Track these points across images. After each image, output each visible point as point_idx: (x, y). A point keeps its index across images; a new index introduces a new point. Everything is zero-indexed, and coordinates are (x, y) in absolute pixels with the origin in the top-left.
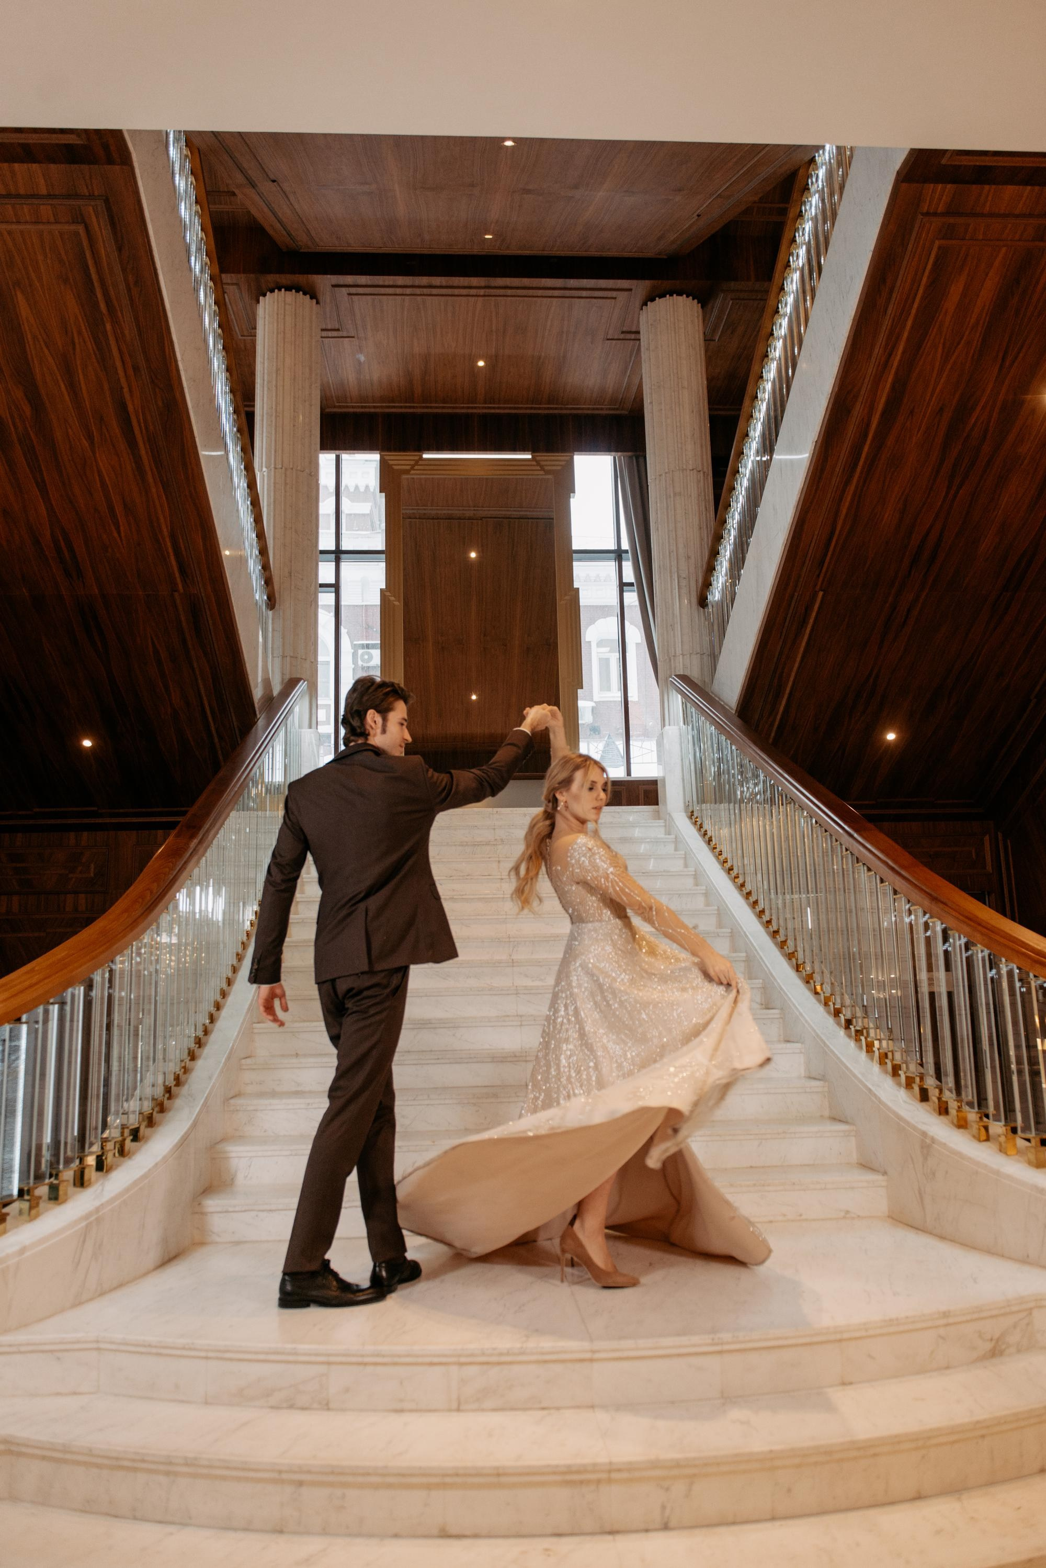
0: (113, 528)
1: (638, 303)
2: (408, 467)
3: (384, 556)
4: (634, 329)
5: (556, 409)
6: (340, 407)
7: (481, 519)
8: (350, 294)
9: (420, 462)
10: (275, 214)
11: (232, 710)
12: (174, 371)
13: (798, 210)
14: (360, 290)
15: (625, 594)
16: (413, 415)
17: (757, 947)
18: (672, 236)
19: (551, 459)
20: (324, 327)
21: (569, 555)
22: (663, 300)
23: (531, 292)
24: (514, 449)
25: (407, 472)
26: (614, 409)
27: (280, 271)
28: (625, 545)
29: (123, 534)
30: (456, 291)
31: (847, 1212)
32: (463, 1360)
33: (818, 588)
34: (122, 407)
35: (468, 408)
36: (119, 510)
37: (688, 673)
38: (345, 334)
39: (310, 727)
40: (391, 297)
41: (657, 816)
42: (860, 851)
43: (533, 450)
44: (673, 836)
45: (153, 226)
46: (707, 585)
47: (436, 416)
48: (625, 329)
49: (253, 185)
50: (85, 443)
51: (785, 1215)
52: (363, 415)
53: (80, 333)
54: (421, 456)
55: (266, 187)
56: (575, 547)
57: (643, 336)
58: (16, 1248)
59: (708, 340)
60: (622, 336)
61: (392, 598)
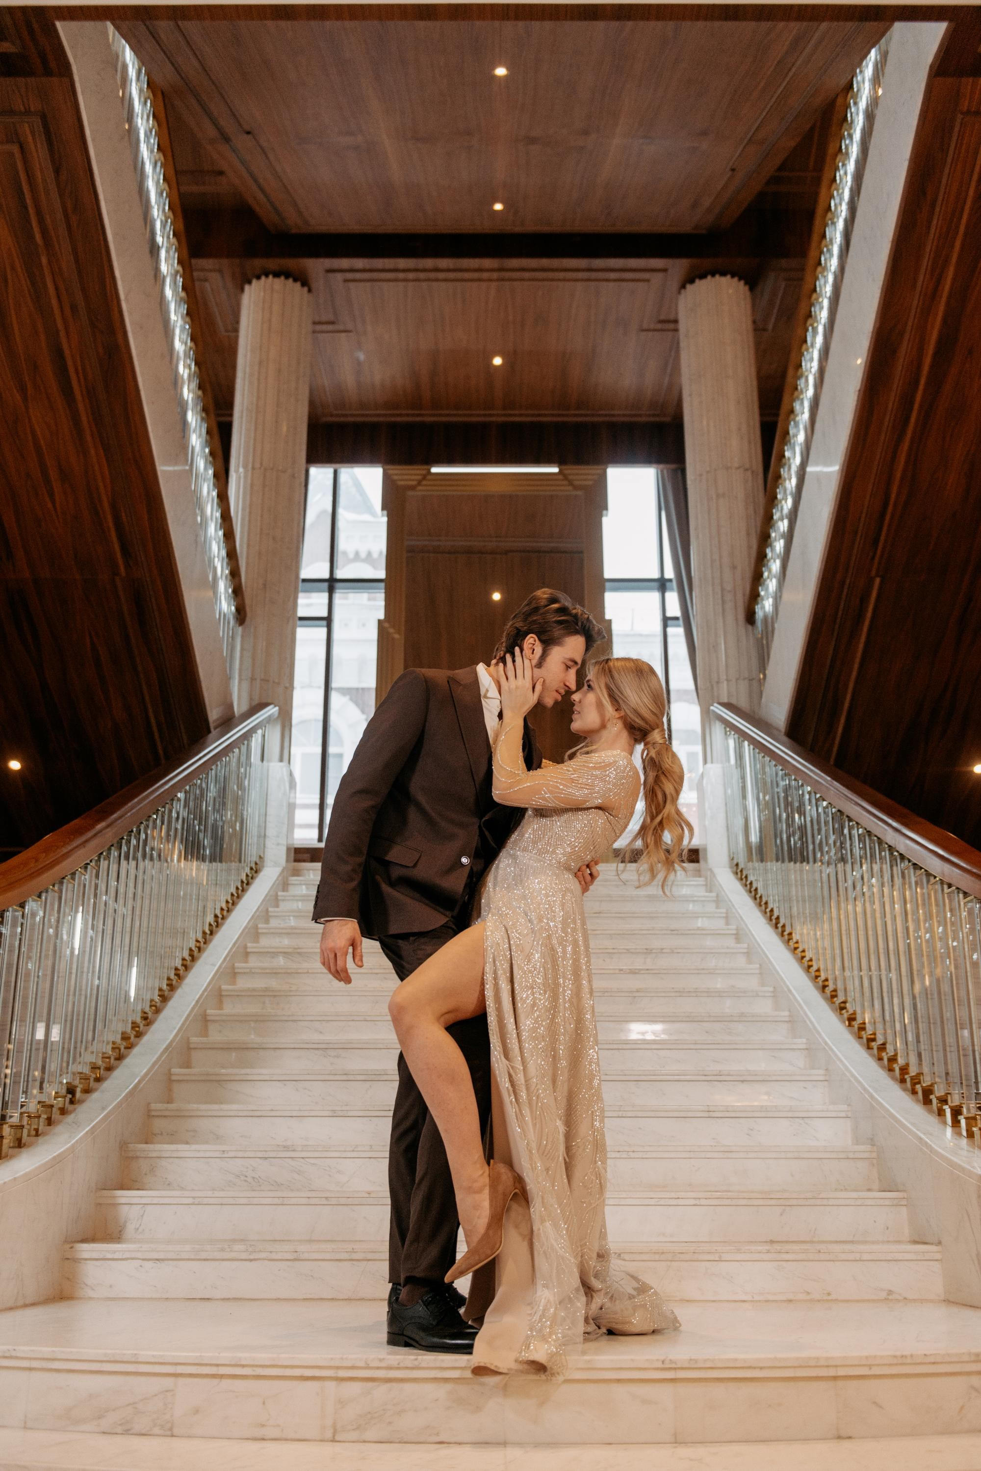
0: (47, 499)
1: (674, 284)
2: (414, 483)
3: (382, 585)
4: (672, 317)
5: (586, 415)
6: (338, 415)
7: (506, 552)
8: (346, 281)
9: (429, 477)
10: (256, 180)
11: (182, 727)
12: (116, 309)
13: (838, 145)
14: (358, 276)
15: (670, 630)
16: (423, 425)
17: (801, 1002)
18: (707, 202)
19: (582, 473)
20: (317, 319)
21: (601, 585)
22: (704, 282)
23: (550, 275)
24: (537, 461)
25: (413, 488)
26: (654, 415)
27: (268, 255)
28: (669, 573)
29: (58, 505)
30: (467, 275)
31: (890, 1292)
32: (342, 1374)
33: (873, 573)
34: (58, 355)
35: (485, 415)
36: (53, 475)
37: (734, 701)
38: (341, 327)
39: (281, 760)
40: (391, 283)
41: (698, 873)
42: (906, 846)
43: (560, 462)
44: (714, 894)
45: (95, 147)
46: (754, 597)
47: (448, 426)
48: (662, 317)
49: (227, 139)
50: (18, 397)
51: (808, 1293)
52: (364, 424)
53: (13, 268)
54: (429, 470)
55: (242, 142)
56: (607, 575)
57: (682, 326)
59: (758, 328)
60: (659, 326)
61: (391, 630)
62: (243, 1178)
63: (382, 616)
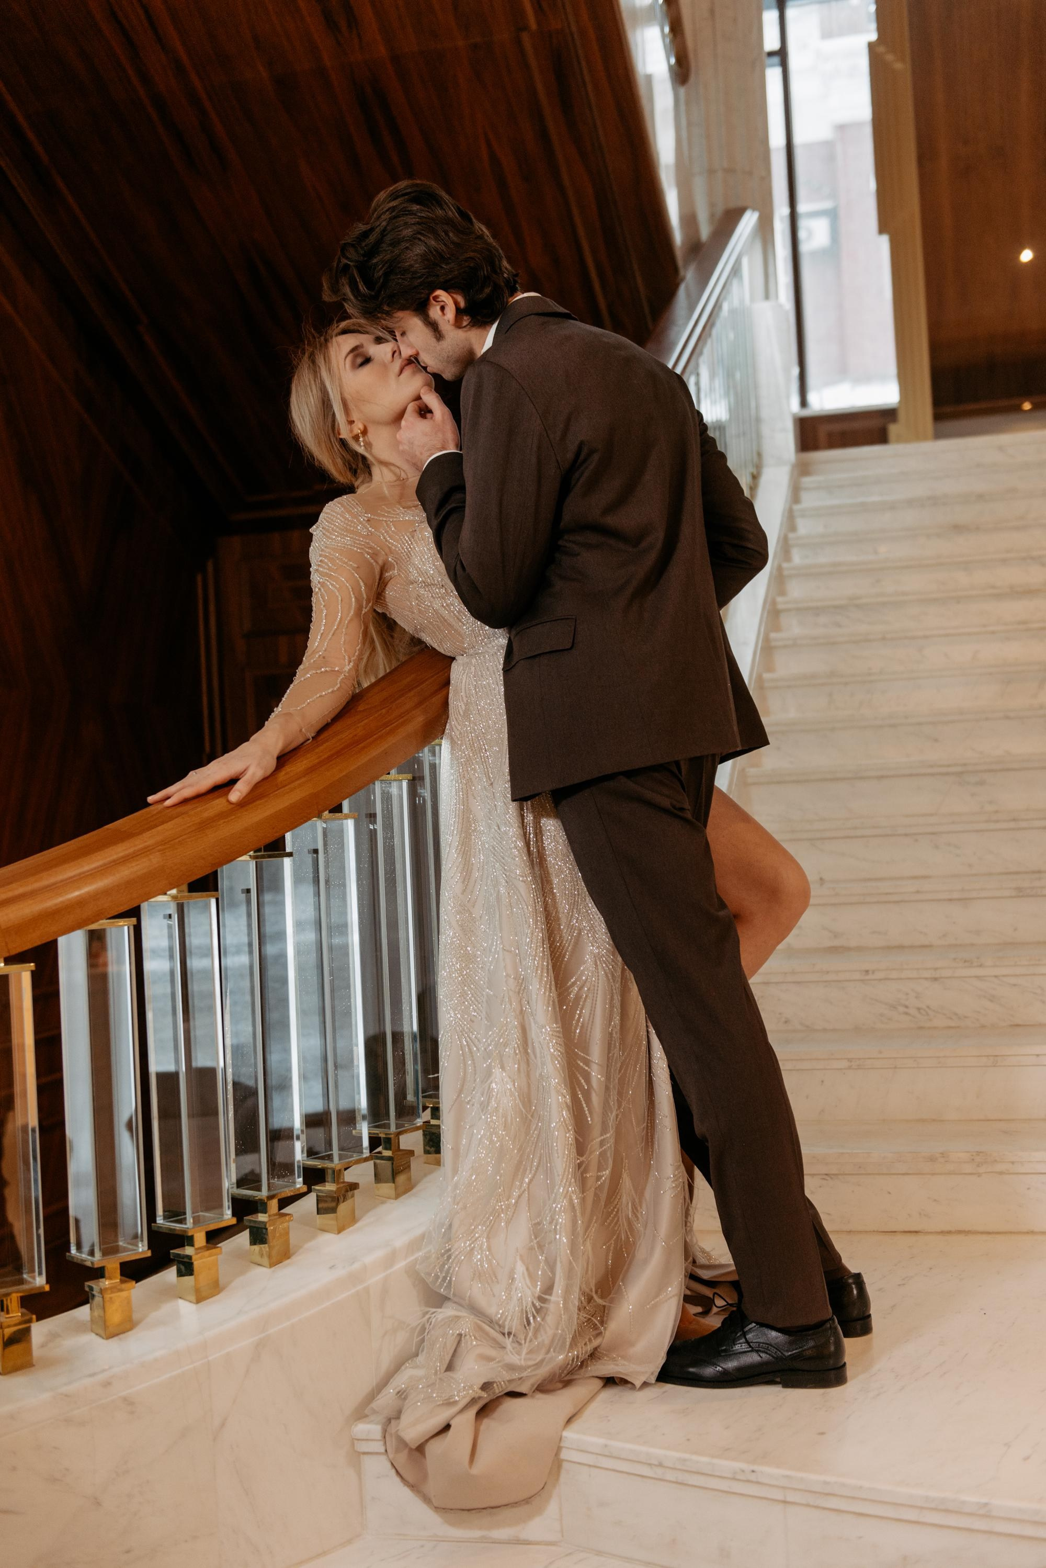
39: (767, 297)
58: (379, 1254)
61: (890, 57)
62: (901, 1009)
63: (873, 37)
